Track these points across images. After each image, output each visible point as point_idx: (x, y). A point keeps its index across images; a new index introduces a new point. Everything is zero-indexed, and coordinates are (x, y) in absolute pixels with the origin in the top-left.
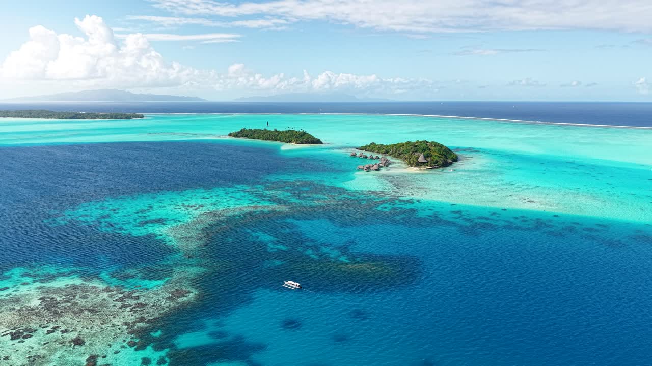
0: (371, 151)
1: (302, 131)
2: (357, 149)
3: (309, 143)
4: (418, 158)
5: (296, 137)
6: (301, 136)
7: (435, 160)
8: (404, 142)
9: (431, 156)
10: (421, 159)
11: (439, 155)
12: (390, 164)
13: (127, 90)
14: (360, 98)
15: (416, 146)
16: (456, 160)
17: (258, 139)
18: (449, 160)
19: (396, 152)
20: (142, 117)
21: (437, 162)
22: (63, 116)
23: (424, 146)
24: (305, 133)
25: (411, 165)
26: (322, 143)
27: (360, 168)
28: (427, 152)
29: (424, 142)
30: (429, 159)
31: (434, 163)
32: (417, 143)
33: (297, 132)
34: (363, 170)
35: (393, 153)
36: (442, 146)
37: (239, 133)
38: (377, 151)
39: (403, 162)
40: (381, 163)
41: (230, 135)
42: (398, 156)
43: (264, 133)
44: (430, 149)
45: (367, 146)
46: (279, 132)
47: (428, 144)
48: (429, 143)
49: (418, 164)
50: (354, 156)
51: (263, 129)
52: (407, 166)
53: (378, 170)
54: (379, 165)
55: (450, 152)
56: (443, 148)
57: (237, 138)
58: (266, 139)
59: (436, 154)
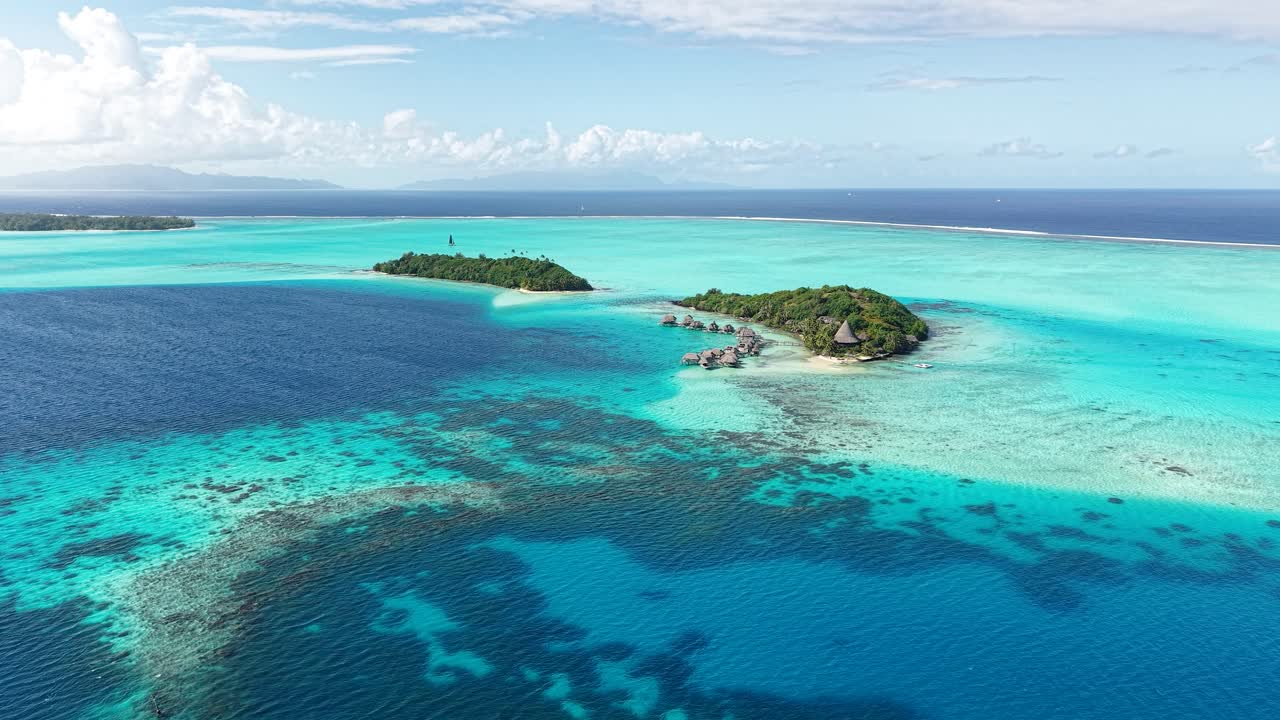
0: (709, 311)
1: (543, 259)
2: (675, 303)
3: (561, 290)
4: (835, 332)
5: (530, 275)
6: (542, 272)
7: (877, 337)
8: (793, 288)
9: (866, 326)
10: (843, 335)
11: (885, 325)
12: (762, 346)
13: (174, 166)
14: (670, 182)
15: (824, 301)
16: (924, 335)
17: (442, 277)
18: (911, 338)
19: (772, 314)
20: (192, 224)
21: (882, 342)
22: (13, 224)
23: (844, 301)
24: (550, 266)
25: (817, 349)
26: (590, 288)
27: (688, 360)
28: (853, 317)
29: (842, 288)
30: (862, 335)
31: (876, 346)
32: (826, 292)
33: (531, 262)
34: (696, 363)
35: (765, 317)
36: (887, 300)
37: (397, 263)
38: (725, 310)
39: (795, 341)
40: (742, 346)
41: (378, 268)
42: (781, 324)
43: (457, 264)
44: (860, 309)
45: (699, 298)
46: (491, 263)
47: (853, 294)
48: (856, 291)
49: (837, 349)
50: (671, 323)
51: (453, 255)
52: (808, 353)
53: (735, 365)
54: (736, 351)
55: (908, 316)
56: (892, 307)
57: (392, 277)
58: (459, 279)
59: (876, 322)
